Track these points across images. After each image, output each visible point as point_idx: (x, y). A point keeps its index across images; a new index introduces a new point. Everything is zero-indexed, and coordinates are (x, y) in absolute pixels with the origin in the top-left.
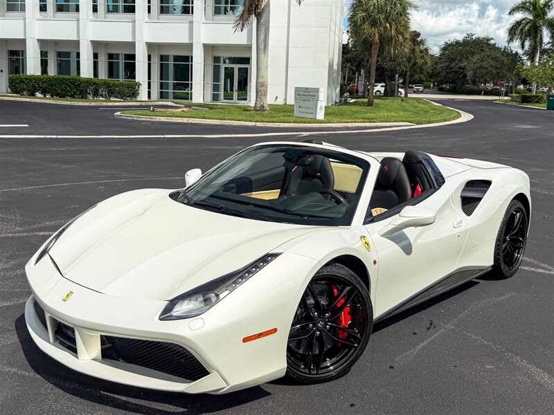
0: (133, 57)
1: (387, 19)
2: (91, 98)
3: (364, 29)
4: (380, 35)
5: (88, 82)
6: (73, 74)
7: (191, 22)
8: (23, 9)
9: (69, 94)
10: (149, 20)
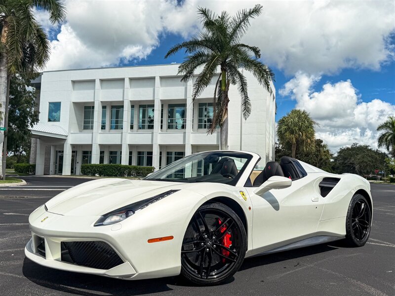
0: (151, 153)
1: (300, 130)
2: (126, 176)
3: (286, 136)
4: (296, 139)
5: (125, 167)
6: (118, 163)
7: (185, 133)
8: (92, 128)
9: (114, 175)
10: (161, 132)
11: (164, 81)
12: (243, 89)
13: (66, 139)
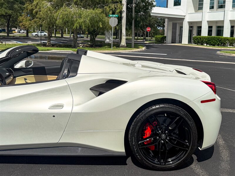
8: (202, 9)
9: (216, 44)
13: (184, 18)
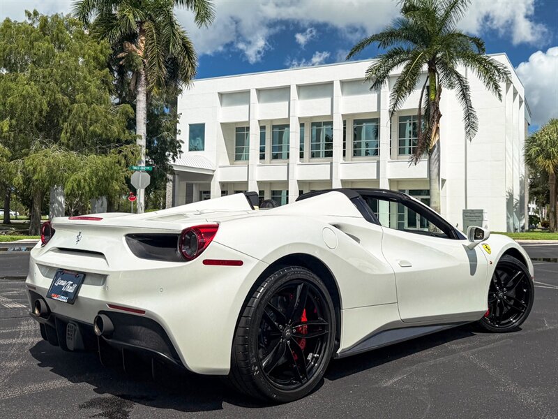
3: (539, 162)
4: (555, 166)
7: (378, 162)
8: (247, 158)
10: (344, 162)
11: (346, 87)
12: (465, 95)
13: (213, 175)
